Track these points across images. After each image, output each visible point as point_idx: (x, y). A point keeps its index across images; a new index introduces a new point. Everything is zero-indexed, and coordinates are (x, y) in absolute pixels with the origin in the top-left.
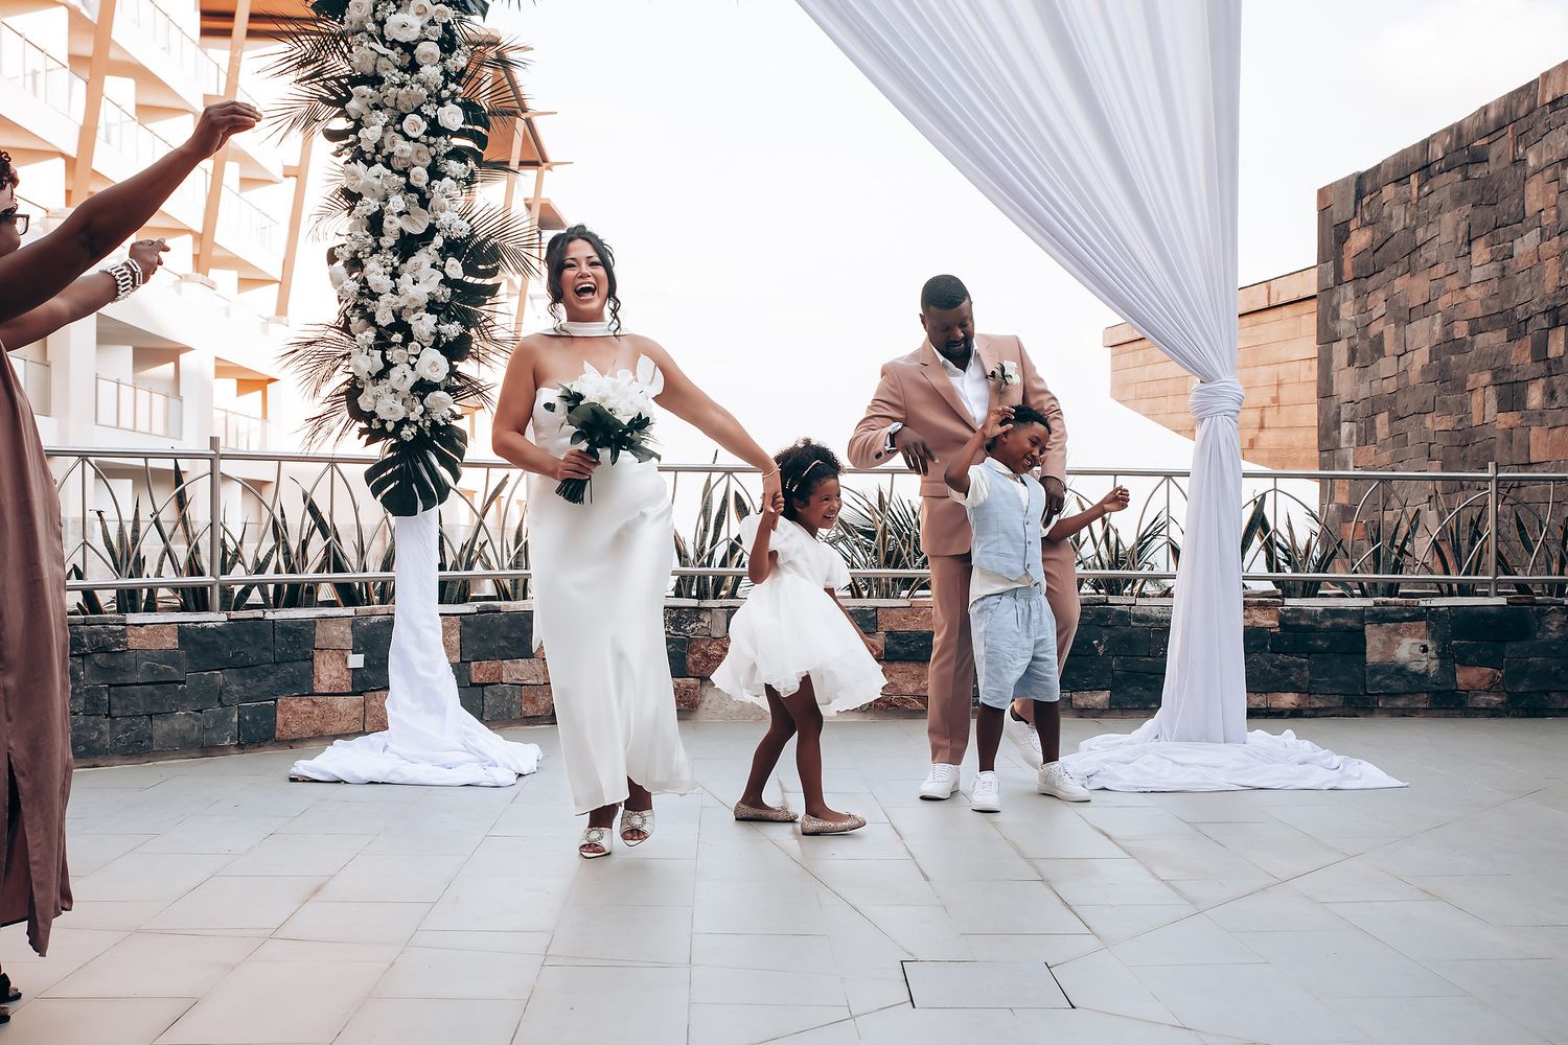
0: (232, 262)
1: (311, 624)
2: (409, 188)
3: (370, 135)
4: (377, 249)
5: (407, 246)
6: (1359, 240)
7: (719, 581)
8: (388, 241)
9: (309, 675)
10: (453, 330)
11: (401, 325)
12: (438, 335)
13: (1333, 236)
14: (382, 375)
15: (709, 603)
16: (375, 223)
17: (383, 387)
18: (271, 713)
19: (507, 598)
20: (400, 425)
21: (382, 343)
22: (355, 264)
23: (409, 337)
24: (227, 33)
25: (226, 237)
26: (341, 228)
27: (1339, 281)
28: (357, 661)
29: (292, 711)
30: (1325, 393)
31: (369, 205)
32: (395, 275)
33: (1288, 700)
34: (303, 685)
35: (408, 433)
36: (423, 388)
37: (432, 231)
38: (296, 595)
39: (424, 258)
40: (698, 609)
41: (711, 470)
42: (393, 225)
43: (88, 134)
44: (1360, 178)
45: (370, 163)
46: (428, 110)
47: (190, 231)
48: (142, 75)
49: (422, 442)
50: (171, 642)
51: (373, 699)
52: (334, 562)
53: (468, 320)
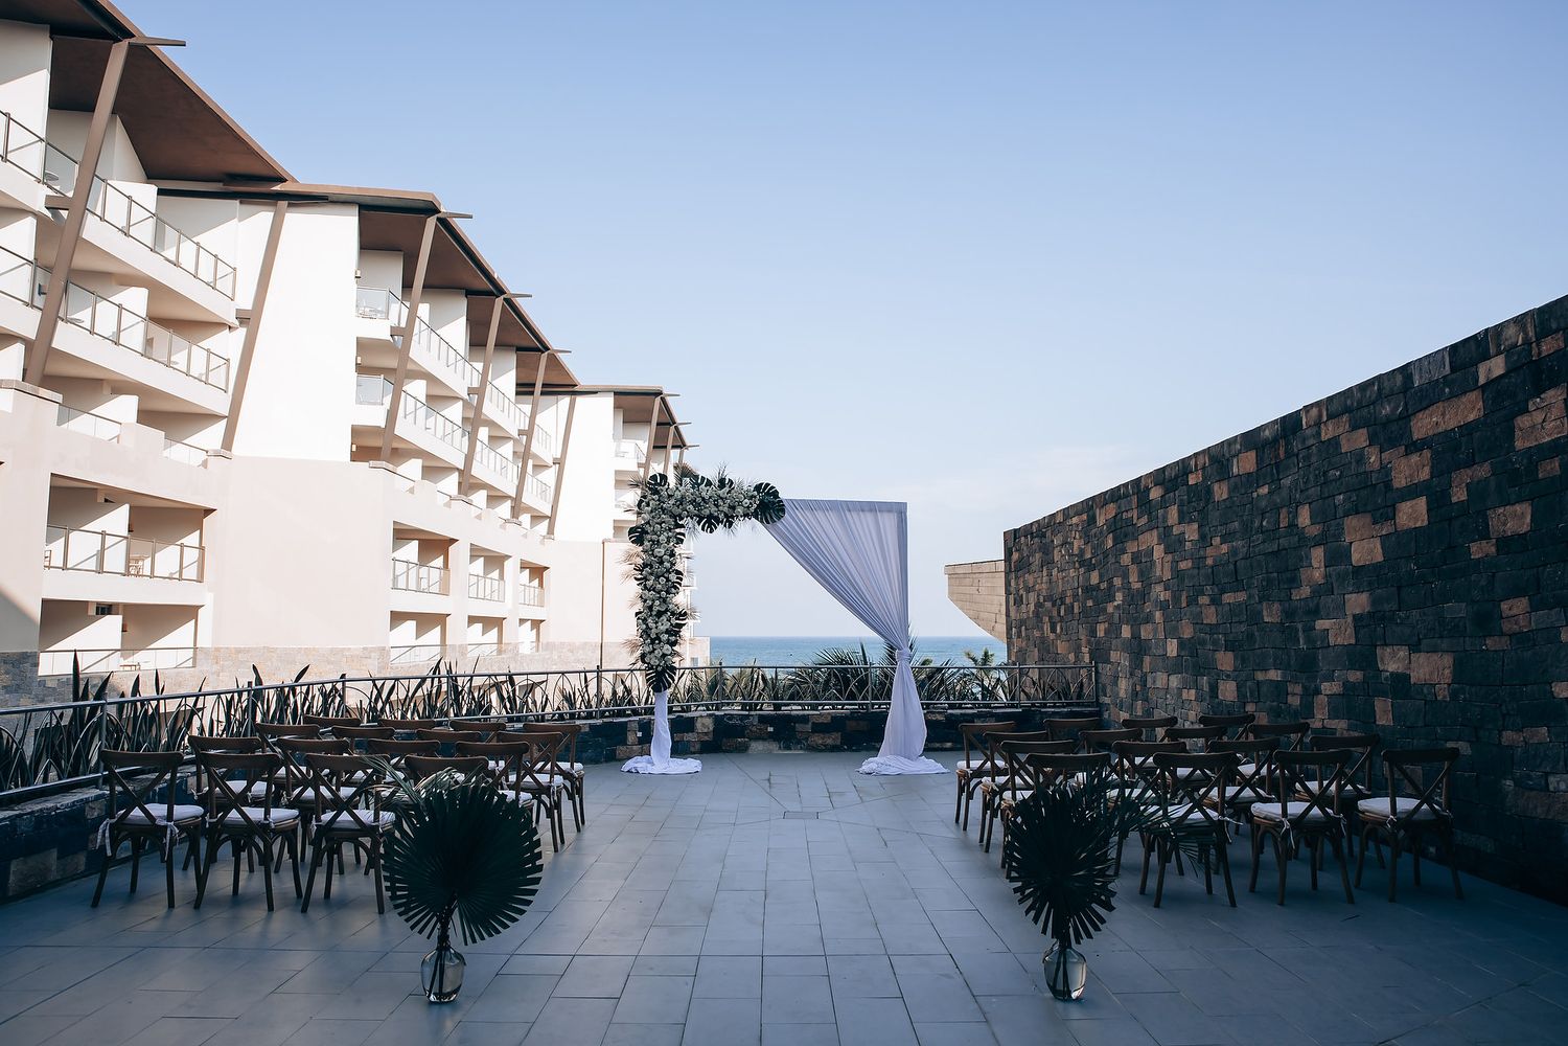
0: (528, 509)
1: (626, 722)
2: (660, 597)
3: (650, 583)
4: (651, 615)
5: (660, 614)
6: (1015, 556)
7: (756, 705)
8: (654, 613)
9: (626, 739)
10: (673, 639)
11: (658, 638)
12: (668, 640)
13: (1008, 552)
14: (653, 652)
15: (752, 713)
16: (650, 608)
17: (652, 655)
18: (615, 750)
19: (685, 712)
20: (657, 666)
21: (653, 642)
22: (645, 620)
23: (660, 641)
24: (532, 393)
25: (528, 499)
26: (639, 606)
27: (1010, 571)
28: (640, 734)
29: (621, 750)
30: (1008, 615)
31: (649, 602)
32: (656, 623)
33: (949, 745)
34: (624, 742)
35: (660, 669)
36: (664, 655)
37: (667, 610)
38: (621, 713)
39: (664, 618)
40: (748, 716)
41: (753, 668)
42: (656, 609)
43: (469, 459)
44: (1015, 530)
45: (649, 591)
46: (666, 575)
47: (510, 497)
48: (491, 424)
49: (664, 671)
50: (587, 729)
51: (645, 746)
52: (630, 702)
53: (677, 634)
